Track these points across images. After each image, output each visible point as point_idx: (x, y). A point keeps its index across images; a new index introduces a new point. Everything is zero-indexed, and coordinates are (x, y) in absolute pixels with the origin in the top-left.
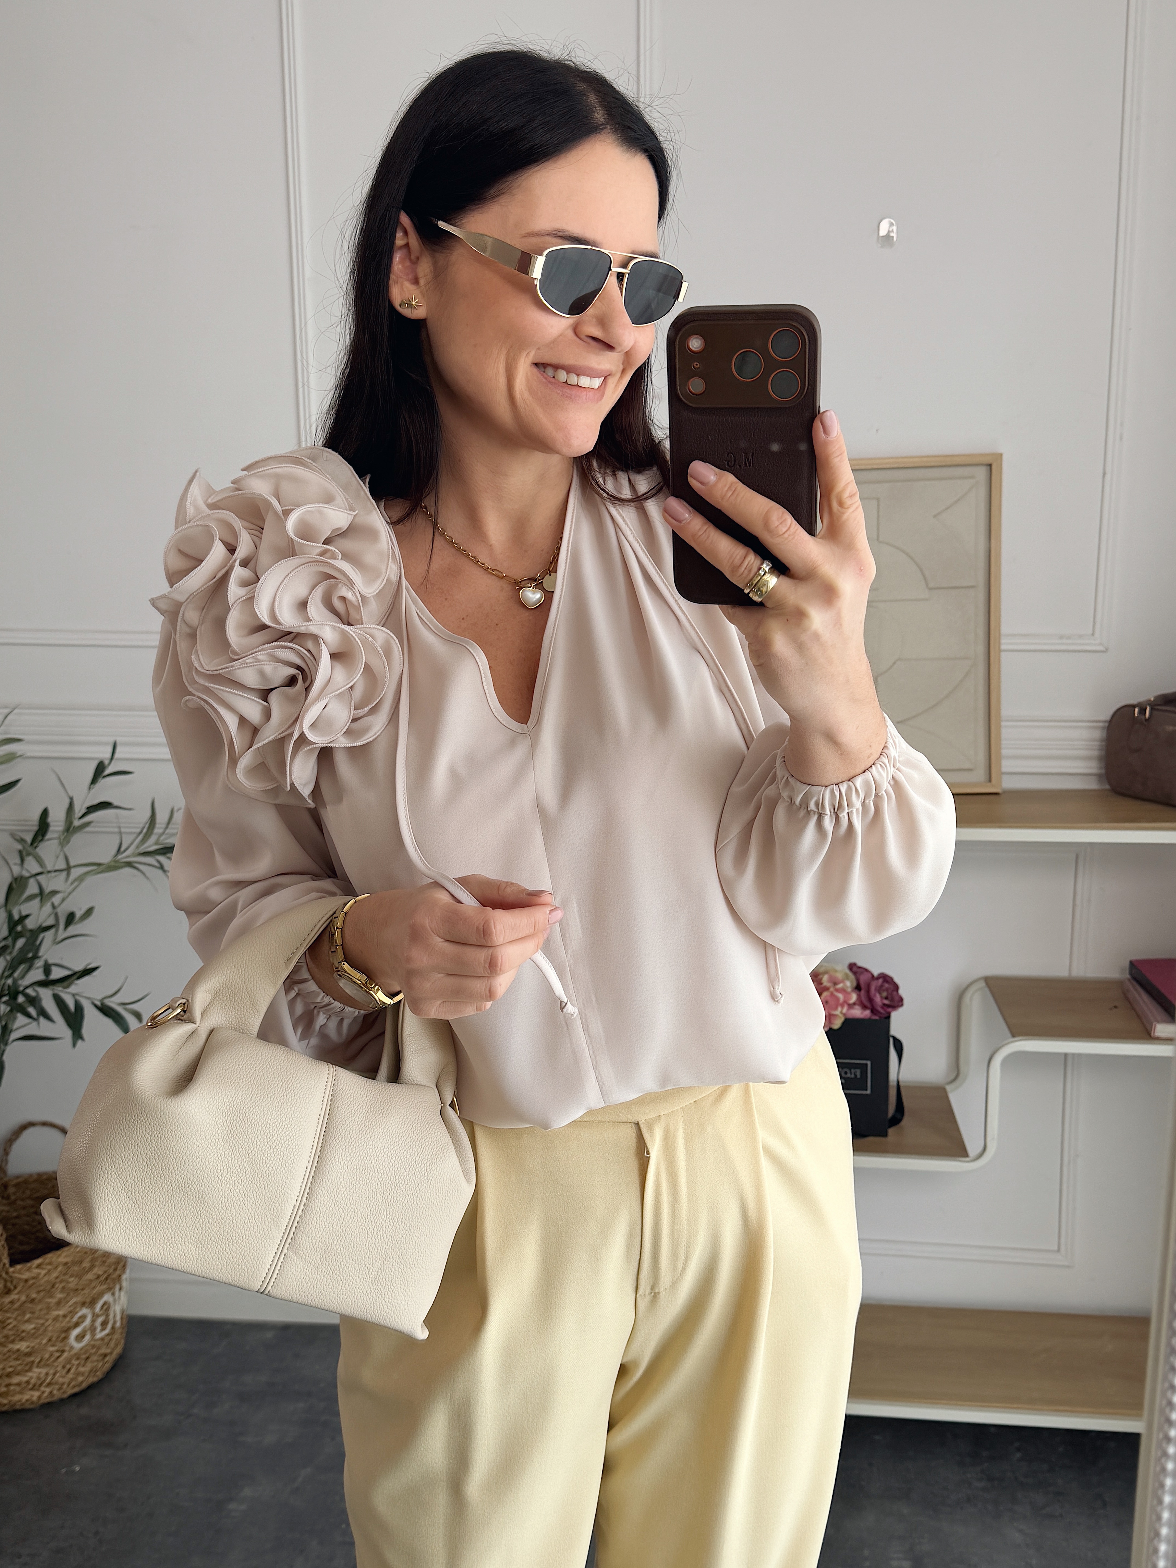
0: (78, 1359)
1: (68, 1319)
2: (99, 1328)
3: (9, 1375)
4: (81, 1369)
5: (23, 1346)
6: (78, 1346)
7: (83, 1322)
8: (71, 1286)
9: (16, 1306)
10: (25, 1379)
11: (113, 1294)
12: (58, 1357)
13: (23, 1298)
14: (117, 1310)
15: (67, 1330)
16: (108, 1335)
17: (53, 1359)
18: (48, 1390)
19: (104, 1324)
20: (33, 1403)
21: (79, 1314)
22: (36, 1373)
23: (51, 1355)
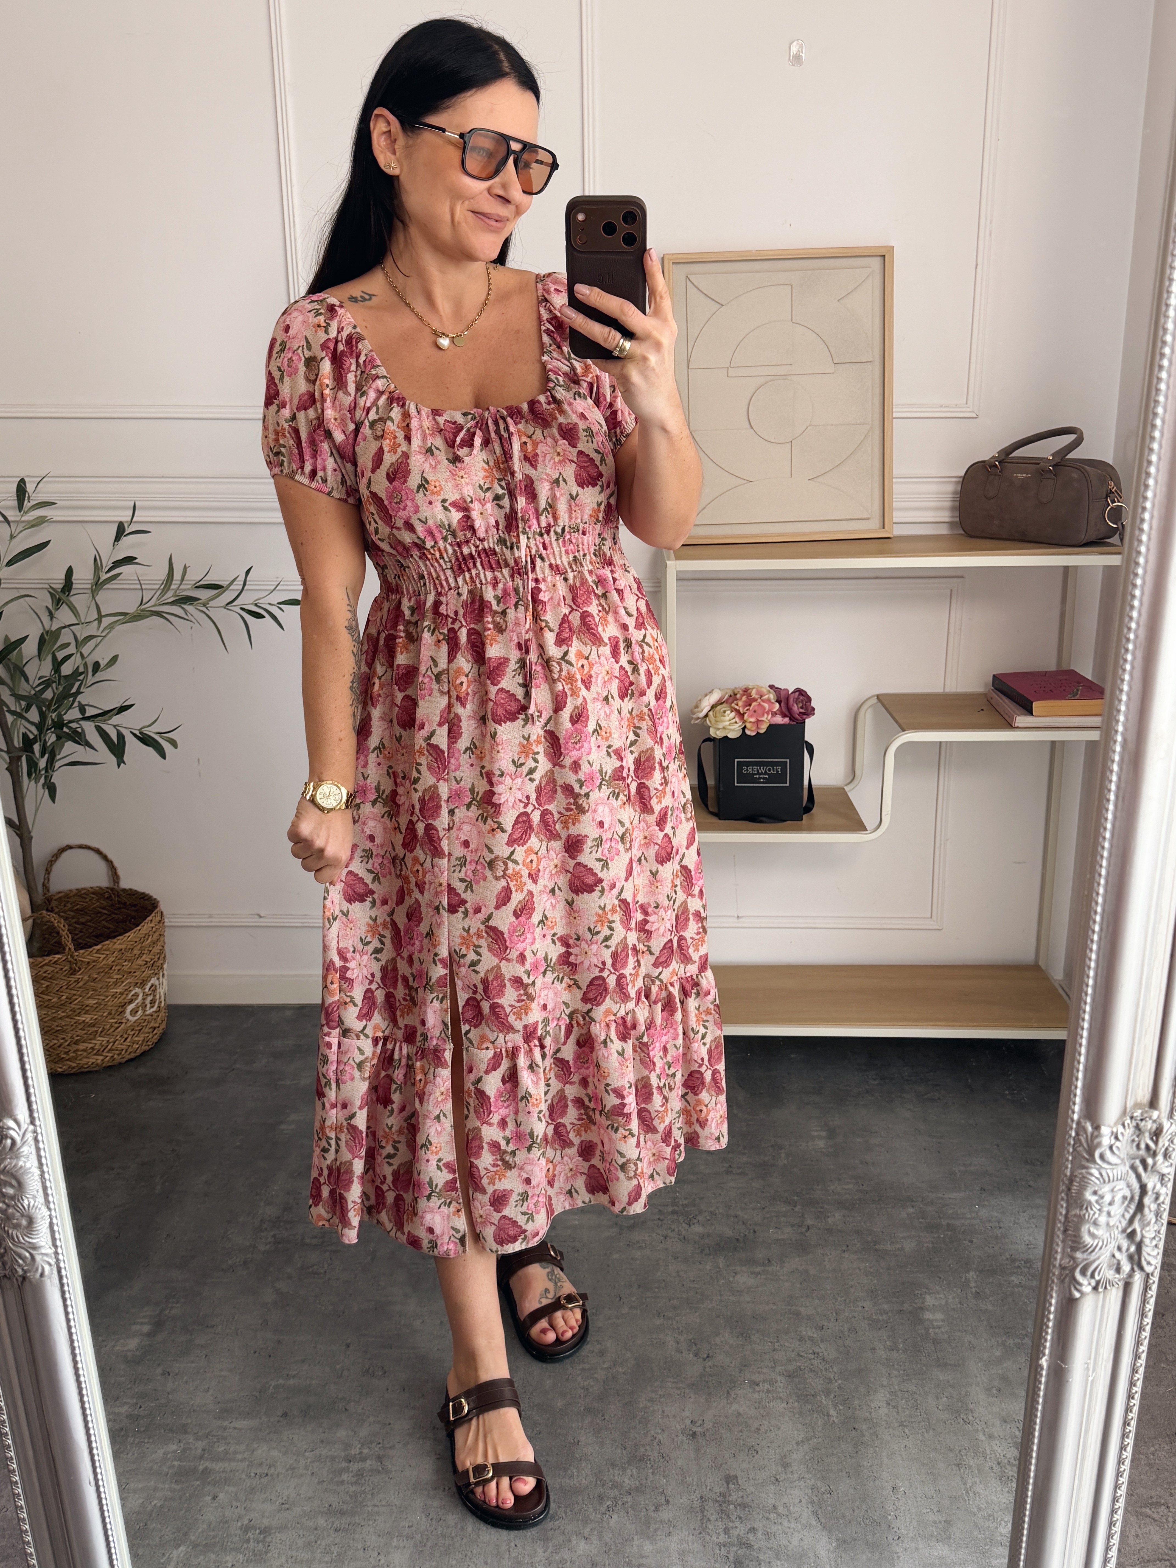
0: (133, 1030)
1: (124, 996)
2: (148, 1006)
3: (76, 1043)
4: (137, 1039)
5: (87, 1018)
6: (133, 1019)
7: (136, 999)
8: (125, 968)
9: (80, 984)
10: (90, 1046)
11: (158, 979)
12: (118, 1028)
13: (86, 978)
14: (161, 991)
15: (124, 1005)
16: (156, 1012)
17: (112, 1029)
18: (110, 1055)
19: (152, 1002)
20: (97, 1064)
21: (133, 993)
22: (99, 1041)
23: (111, 1026)
